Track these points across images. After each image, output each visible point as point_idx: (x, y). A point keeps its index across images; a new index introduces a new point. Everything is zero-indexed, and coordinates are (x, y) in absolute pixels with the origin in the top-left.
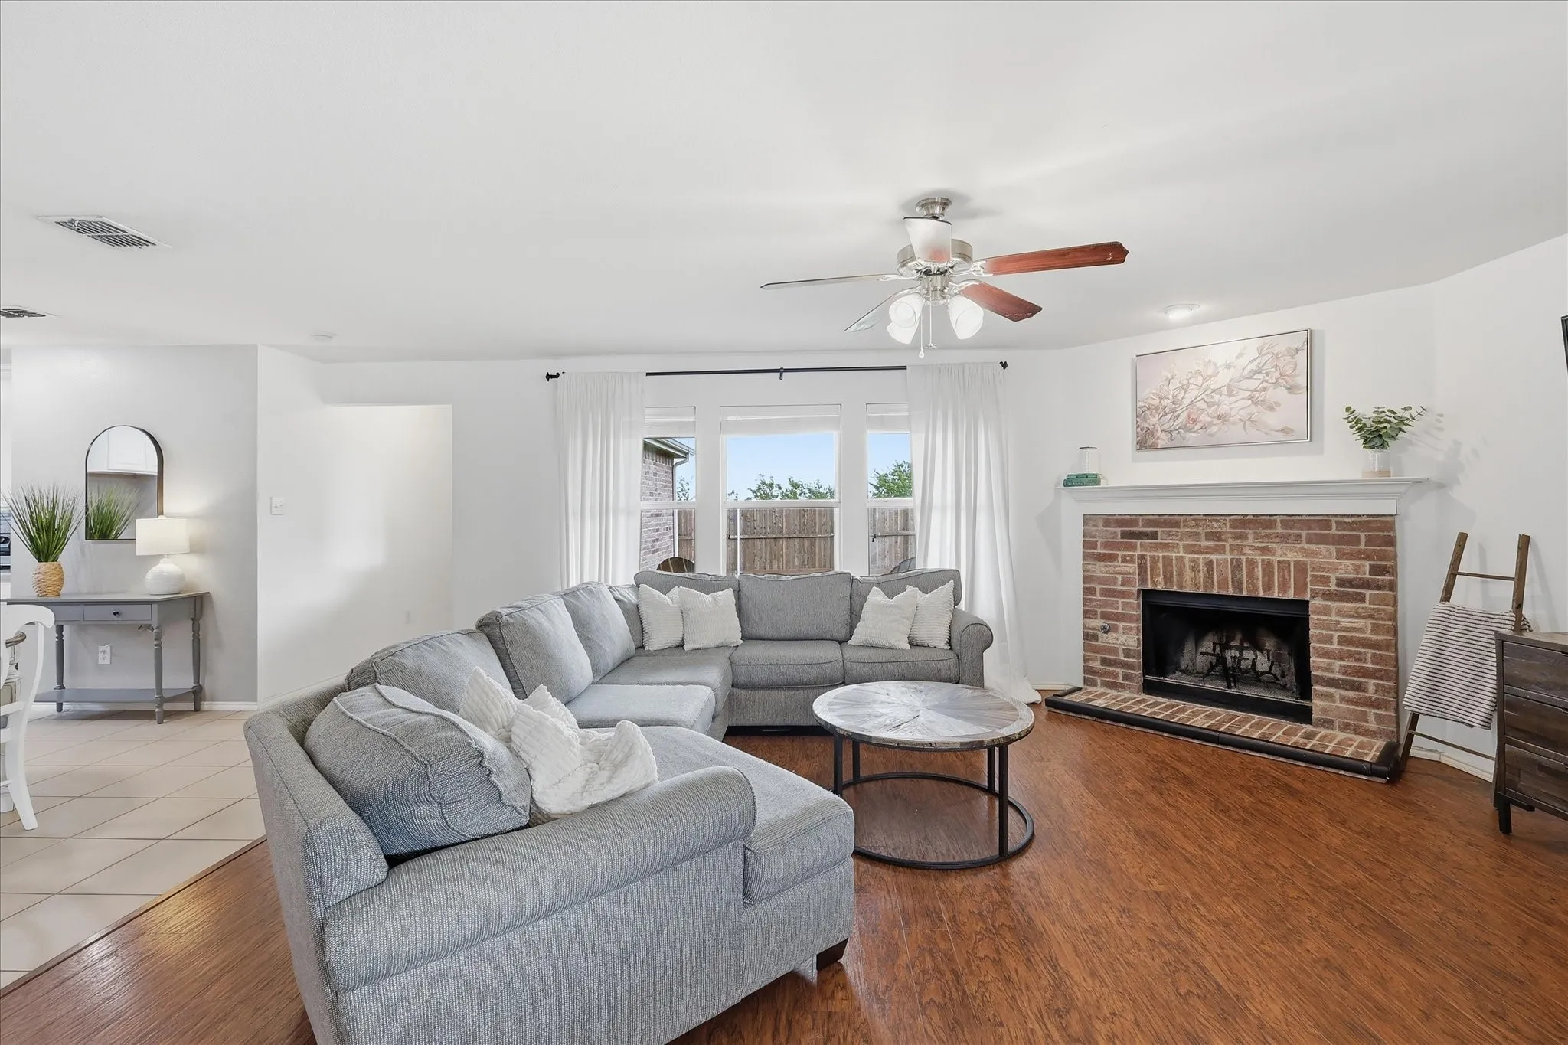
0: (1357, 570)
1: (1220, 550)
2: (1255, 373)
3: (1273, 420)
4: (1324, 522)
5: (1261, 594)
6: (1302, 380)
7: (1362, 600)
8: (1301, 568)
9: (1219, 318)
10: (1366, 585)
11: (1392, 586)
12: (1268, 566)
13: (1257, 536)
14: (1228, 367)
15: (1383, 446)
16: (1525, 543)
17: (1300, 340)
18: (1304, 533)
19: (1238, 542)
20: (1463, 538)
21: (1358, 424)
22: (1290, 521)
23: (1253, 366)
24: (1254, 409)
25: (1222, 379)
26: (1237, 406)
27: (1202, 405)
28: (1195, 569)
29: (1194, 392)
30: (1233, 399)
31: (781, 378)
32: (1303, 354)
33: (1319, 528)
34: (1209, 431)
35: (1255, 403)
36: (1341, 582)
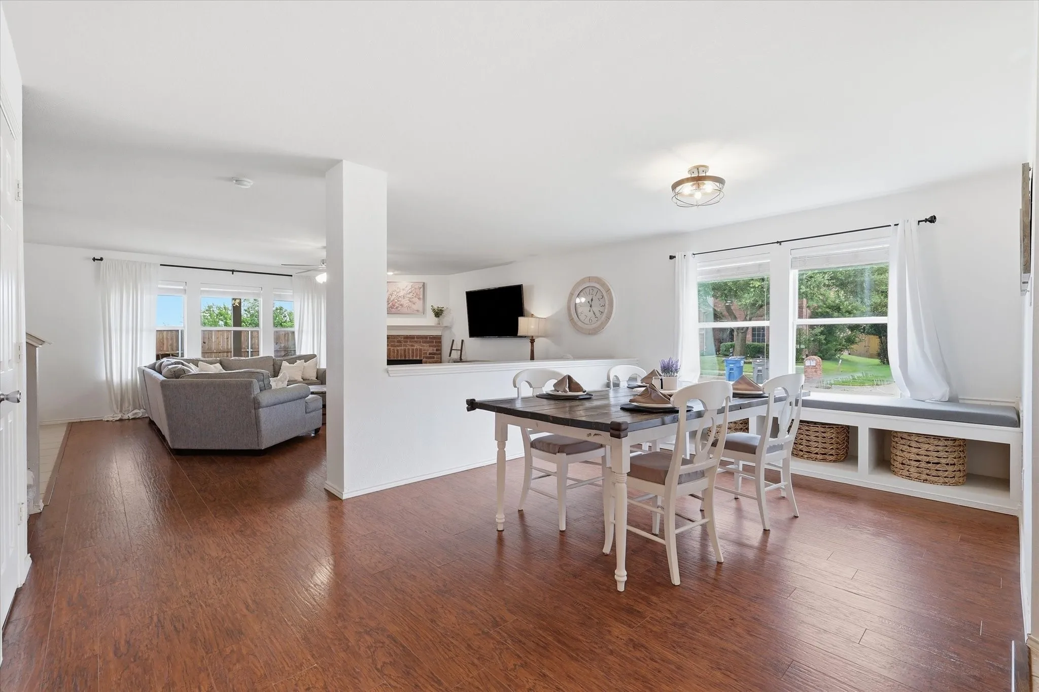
0: (433, 350)
1: (400, 346)
2: (410, 293)
3: (415, 307)
4: (426, 337)
5: (411, 359)
6: (421, 297)
7: (434, 358)
8: (421, 350)
9: (400, 274)
10: (434, 354)
11: (440, 354)
12: (413, 349)
13: (410, 341)
14: (403, 290)
15: (439, 317)
16: (463, 341)
17: (421, 285)
18: (421, 340)
19: (405, 344)
20: (453, 341)
21: (434, 310)
22: (419, 337)
23: (410, 291)
24: (410, 303)
25: (402, 294)
26: (405, 302)
27: (396, 301)
28: (394, 352)
29: (394, 297)
30: (405, 300)
31: (233, 274)
32: (422, 289)
33: (424, 338)
34: (398, 309)
35: (410, 302)
36: (430, 354)
